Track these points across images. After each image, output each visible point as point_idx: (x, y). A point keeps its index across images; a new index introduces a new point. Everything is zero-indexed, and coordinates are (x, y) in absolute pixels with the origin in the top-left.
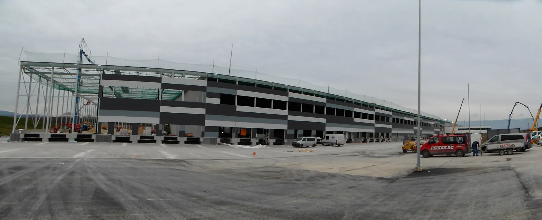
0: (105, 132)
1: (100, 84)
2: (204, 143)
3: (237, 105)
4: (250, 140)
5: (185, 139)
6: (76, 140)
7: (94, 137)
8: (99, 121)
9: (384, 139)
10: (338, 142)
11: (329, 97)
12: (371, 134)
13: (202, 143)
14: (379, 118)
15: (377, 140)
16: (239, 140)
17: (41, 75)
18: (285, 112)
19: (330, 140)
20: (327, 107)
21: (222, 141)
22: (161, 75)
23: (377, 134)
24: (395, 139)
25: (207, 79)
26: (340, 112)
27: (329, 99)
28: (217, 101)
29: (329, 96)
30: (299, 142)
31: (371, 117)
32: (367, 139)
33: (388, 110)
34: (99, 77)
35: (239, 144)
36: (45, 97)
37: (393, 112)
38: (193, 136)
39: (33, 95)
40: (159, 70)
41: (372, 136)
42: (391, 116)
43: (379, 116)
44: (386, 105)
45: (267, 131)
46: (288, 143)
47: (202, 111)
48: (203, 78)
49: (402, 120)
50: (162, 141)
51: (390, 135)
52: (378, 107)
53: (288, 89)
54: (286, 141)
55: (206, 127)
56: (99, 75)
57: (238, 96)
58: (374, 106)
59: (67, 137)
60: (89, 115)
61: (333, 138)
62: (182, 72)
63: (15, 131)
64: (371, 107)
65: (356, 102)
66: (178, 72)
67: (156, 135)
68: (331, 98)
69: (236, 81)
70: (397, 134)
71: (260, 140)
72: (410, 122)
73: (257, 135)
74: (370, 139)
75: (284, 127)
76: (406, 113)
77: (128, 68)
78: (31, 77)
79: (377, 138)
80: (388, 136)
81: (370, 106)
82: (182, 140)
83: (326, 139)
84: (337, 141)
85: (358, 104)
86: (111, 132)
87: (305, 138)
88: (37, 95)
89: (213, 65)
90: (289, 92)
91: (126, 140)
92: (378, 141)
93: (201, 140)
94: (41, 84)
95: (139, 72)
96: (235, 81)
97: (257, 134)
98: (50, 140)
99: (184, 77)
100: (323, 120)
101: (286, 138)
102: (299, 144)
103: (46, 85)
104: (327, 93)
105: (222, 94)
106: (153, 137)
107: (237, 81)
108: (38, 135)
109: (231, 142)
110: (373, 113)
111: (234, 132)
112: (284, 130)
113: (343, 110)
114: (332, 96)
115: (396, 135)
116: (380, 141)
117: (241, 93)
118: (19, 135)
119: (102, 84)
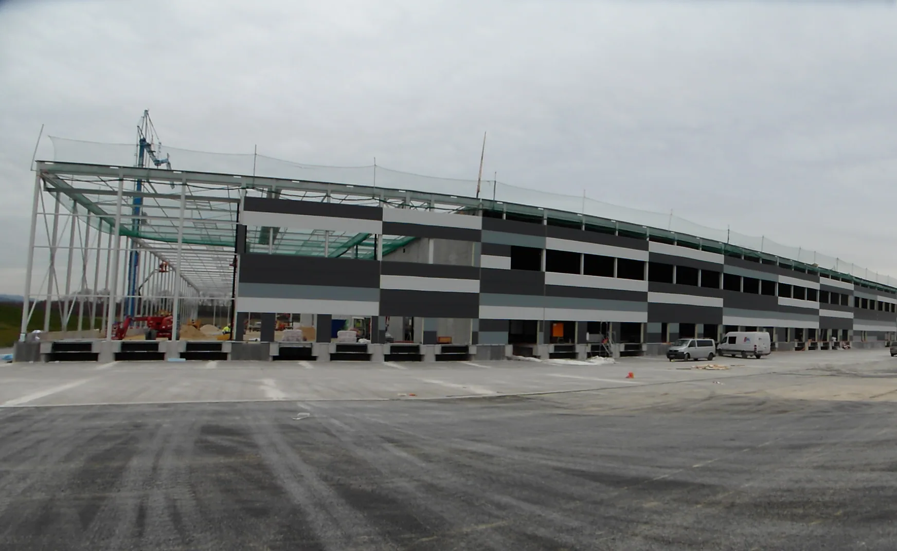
0: (253, 338)
1: (237, 221)
2: (479, 357)
3: (547, 271)
4: (573, 348)
5: (437, 349)
6: (182, 355)
7: (227, 348)
8: (239, 308)
9: (839, 343)
10: (758, 350)
11: (729, 251)
12: (811, 332)
13: (473, 357)
14: (829, 297)
15: (824, 344)
16: (551, 348)
17: (77, 196)
18: (641, 285)
19: (740, 345)
20: (724, 274)
21: (517, 352)
22: (382, 203)
23: (823, 333)
24: (860, 343)
25: (481, 213)
26: (751, 285)
27: (730, 255)
28: (504, 263)
29: (729, 249)
30: (683, 349)
31: (812, 294)
32: (804, 344)
33: (846, 279)
34: (236, 204)
35: (552, 356)
36: (84, 250)
37: (856, 284)
38: (451, 343)
39: (60, 245)
40: (375, 190)
41: (814, 336)
42: (851, 292)
43: (827, 292)
44: (841, 270)
45: (607, 326)
46: (650, 353)
47: (472, 286)
48: (471, 211)
49: (872, 302)
50: (385, 355)
51: (850, 333)
52: (826, 274)
53: (648, 235)
54: (645, 348)
55: (482, 321)
56: (238, 201)
57: (548, 251)
58: (818, 271)
59: (161, 350)
60: (160, 294)
61: (747, 341)
62: (428, 197)
63: (26, 336)
64: (812, 272)
65: (783, 262)
66: (419, 195)
67: (372, 343)
68: (733, 254)
69: (543, 217)
70: (863, 333)
71: (593, 348)
72: (890, 306)
73: (590, 337)
74: (810, 344)
75: (640, 316)
76: (882, 287)
77: (304, 185)
78: (58, 199)
79: (823, 340)
80: (845, 337)
81: (810, 272)
82: (430, 351)
83: (730, 343)
84: (757, 347)
85: (786, 267)
86: (268, 336)
87: (694, 341)
88: (68, 246)
89: (495, 182)
90: (650, 240)
91: (304, 354)
92: (825, 348)
93: (473, 350)
94: (76, 218)
95: (332, 195)
96: (540, 217)
97: (590, 334)
98: (118, 357)
99: (434, 208)
100: (717, 302)
101: (644, 342)
102: (683, 352)
103: (86, 221)
104: (724, 244)
105: (513, 247)
106: (364, 347)
107: (545, 217)
108: (88, 346)
109: (534, 354)
110: (815, 286)
111: (541, 331)
112: (639, 324)
113: (757, 280)
114: (736, 251)
115: (861, 335)
116: (831, 348)
117: (555, 244)
118: (39, 345)
119: (243, 222)
